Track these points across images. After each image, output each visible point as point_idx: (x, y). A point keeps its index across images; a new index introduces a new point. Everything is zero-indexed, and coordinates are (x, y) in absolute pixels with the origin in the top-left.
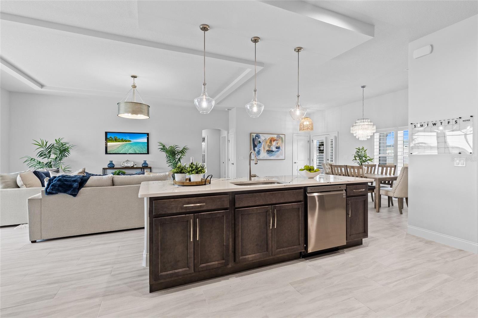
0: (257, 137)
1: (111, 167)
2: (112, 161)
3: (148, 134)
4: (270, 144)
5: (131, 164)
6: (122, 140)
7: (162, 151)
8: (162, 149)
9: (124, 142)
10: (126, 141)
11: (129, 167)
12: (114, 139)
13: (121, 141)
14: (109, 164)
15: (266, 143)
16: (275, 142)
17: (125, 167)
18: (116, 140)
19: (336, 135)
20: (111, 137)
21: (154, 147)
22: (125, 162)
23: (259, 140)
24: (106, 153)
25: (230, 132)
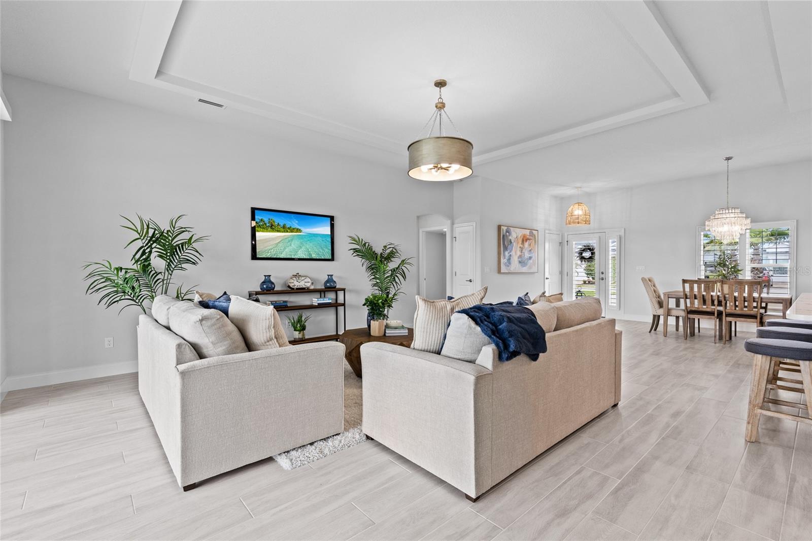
0: (507, 234)
1: (270, 290)
2: (270, 276)
3: (332, 218)
4: (522, 246)
5: (305, 282)
6: (285, 229)
7: (355, 254)
8: (355, 250)
9: (287, 232)
10: (292, 230)
11: (304, 289)
12: (268, 225)
13: (282, 230)
14: (264, 283)
15: (518, 243)
16: (527, 242)
17: (297, 289)
18: (272, 227)
19: (621, 234)
20: (262, 220)
21: (344, 247)
22: (295, 279)
23: (510, 237)
24: (254, 257)
25: (456, 221)
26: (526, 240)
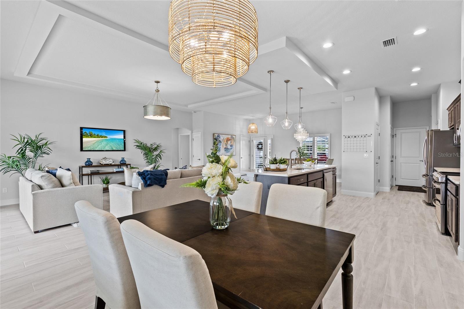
0: (218, 137)
1: (90, 165)
2: (90, 159)
3: (124, 131)
4: (226, 143)
5: (109, 161)
6: (98, 136)
7: (137, 148)
8: (137, 146)
9: (100, 138)
10: (102, 137)
11: (109, 164)
12: (89, 135)
13: (97, 137)
14: (87, 162)
15: (224, 142)
16: (230, 141)
17: (104, 164)
18: (91, 136)
19: (272, 138)
20: (85, 132)
21: (131, 144)
22: (104, 160)
23: (220, 139)
24: (82, 150)
25: (193, 131)
26: (229, 140)
